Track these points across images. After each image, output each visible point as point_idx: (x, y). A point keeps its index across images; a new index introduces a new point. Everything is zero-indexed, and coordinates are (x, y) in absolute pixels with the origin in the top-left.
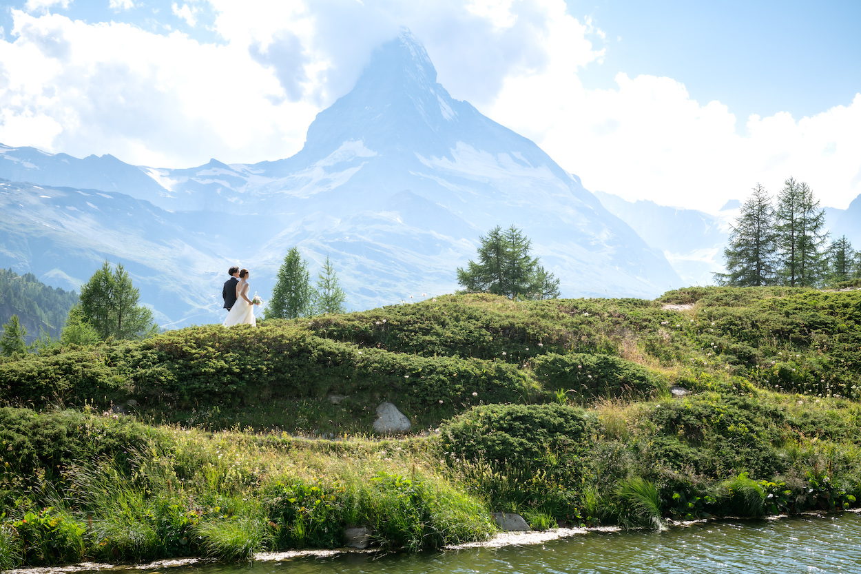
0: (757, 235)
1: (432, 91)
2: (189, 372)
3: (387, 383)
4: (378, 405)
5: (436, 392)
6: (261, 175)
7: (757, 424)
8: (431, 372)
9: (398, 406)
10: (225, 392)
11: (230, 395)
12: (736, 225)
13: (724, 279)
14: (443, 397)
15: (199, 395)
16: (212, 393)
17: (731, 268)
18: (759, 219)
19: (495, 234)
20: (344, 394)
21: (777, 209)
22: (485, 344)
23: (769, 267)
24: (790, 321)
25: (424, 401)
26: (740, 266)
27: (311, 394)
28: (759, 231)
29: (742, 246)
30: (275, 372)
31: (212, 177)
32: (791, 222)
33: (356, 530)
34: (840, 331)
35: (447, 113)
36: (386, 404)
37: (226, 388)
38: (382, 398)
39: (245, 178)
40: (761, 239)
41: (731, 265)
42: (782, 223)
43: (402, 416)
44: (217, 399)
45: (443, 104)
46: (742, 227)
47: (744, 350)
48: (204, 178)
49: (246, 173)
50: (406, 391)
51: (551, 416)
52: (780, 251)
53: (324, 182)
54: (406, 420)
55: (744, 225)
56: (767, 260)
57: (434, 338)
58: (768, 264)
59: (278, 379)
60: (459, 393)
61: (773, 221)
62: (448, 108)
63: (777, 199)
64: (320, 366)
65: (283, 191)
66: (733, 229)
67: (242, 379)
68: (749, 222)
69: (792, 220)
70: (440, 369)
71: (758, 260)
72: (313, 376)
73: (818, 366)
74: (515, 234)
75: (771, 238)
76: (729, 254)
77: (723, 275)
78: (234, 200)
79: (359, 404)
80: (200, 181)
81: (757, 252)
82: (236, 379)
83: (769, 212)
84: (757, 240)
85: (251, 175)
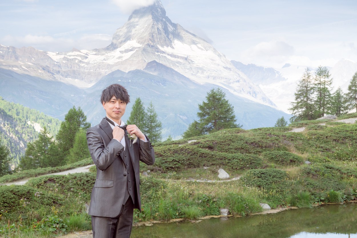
0: (306, 87)
1: (164, 19)
2: (164, 161)
3: (221, 162)
4: (218, 170)
5: (236, 165)
6: (94, 54)
7: (334, 174)
8: (233, 159)
9: (224, 169)
10: (175, 167)
11: (177, 168)
12: (299, 83)
13: (294, 104)
14: (238, 167)
15: (167, 168)
16: (172, 168)
17: (296, 100)
18: (307, 81)
19: (213, 91)
20: (208, 166)
21: (315, 77)
22: (247, 148)
23: (311, 99)
24: (338, 136)
25: (232, 168)
26: (300, 99)
27: (198, 167)
28: (307, 85)
29: (301, 91)
30: (188, 160)
31: (74, 56)
32: (320, 82)
33: (224, 210)
34: (354, 139)
35: (171, 28)
36: (221, 169)
37: (175, 166)
38: (219, 167)
39: (87, 56)
40: (308, 89)
41: (297, 99)
42: (316, 82)
43: (226, 173)
44: (173, 169)
45: (169, 25)
46: (301, 84)
47: (325, 147)
48: (70, 56)
49: (88, 54)
50: (227, 165)
51: (272, 172)
52: (316, 93)
53: (120, 57)
54: (228, 174)
55: (302, 83)
56: (310, 97)
57: (231, 147)
58: (311, 98)
59: (189, 163)
60: (243, 165)
61: (313, 81)
62: (171, 26)
63: (315, 73)
64: (201, 158)
65: (103, 61)
66: (297, 85)
67: (179, 163)
68: (304, 82)
69: (320, 81)
70: (236, 158)
71: (307, 97)
72: (199, 161)
73: (349, 152)
74: (219, 91)
75: (312, 88)
76: (296, 94)
77: (294, 103)
78: (82, 65)
79: (213, 169)
80: (69, 57)
81: (306, 93)
82: (177, 163)
83: (311, 78)
84: (307, 89)
85: (89, 55)
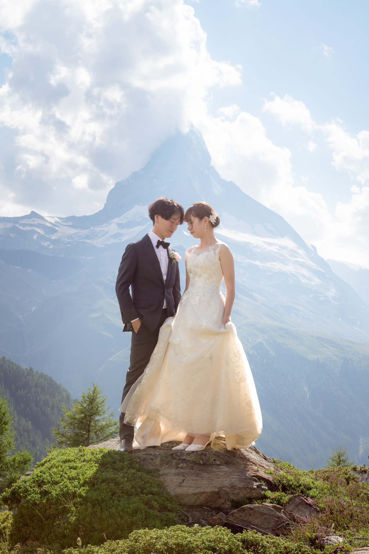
1: (207, 173)
6: (69, 226)
31: (31, 225)
35: (217, 189)
39: (57, 228)
45: (214, 183)
48: (25, 225)
49: (58, 224)
53: (117, 236)
62: (218, 186)
65: (85, 240)
78: (46, 244)
80: (21, 228)
85: (61, 226)
